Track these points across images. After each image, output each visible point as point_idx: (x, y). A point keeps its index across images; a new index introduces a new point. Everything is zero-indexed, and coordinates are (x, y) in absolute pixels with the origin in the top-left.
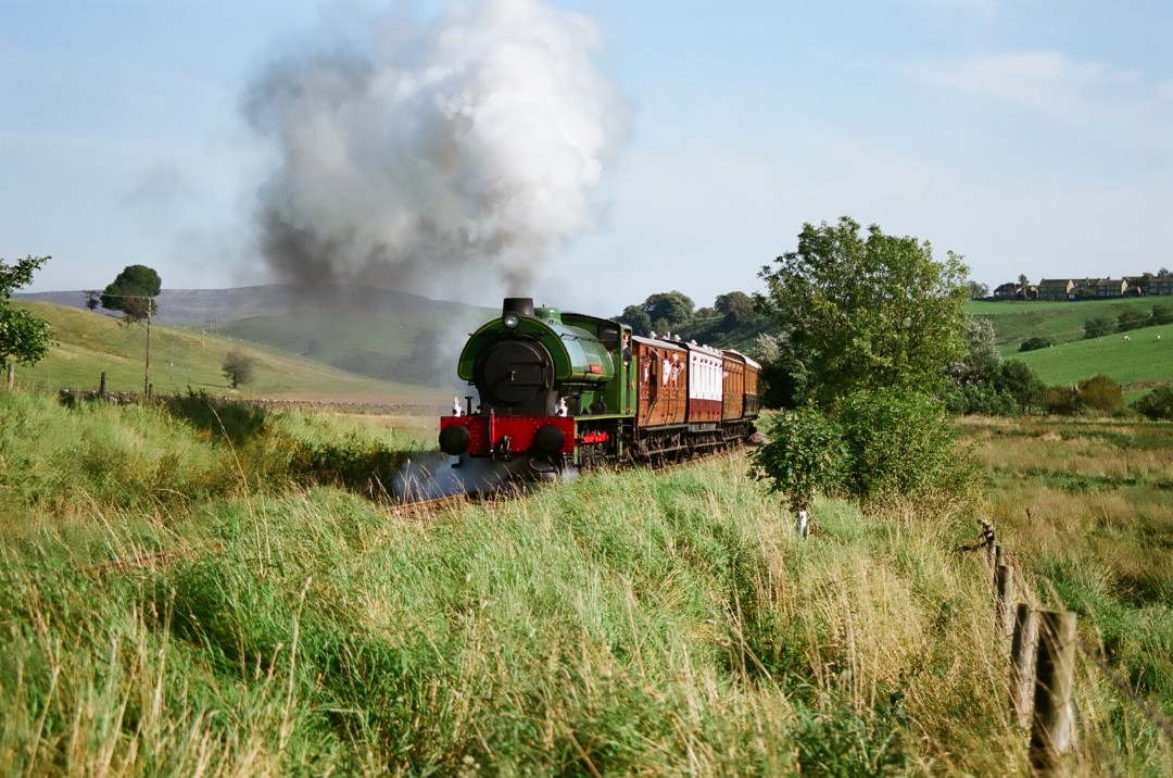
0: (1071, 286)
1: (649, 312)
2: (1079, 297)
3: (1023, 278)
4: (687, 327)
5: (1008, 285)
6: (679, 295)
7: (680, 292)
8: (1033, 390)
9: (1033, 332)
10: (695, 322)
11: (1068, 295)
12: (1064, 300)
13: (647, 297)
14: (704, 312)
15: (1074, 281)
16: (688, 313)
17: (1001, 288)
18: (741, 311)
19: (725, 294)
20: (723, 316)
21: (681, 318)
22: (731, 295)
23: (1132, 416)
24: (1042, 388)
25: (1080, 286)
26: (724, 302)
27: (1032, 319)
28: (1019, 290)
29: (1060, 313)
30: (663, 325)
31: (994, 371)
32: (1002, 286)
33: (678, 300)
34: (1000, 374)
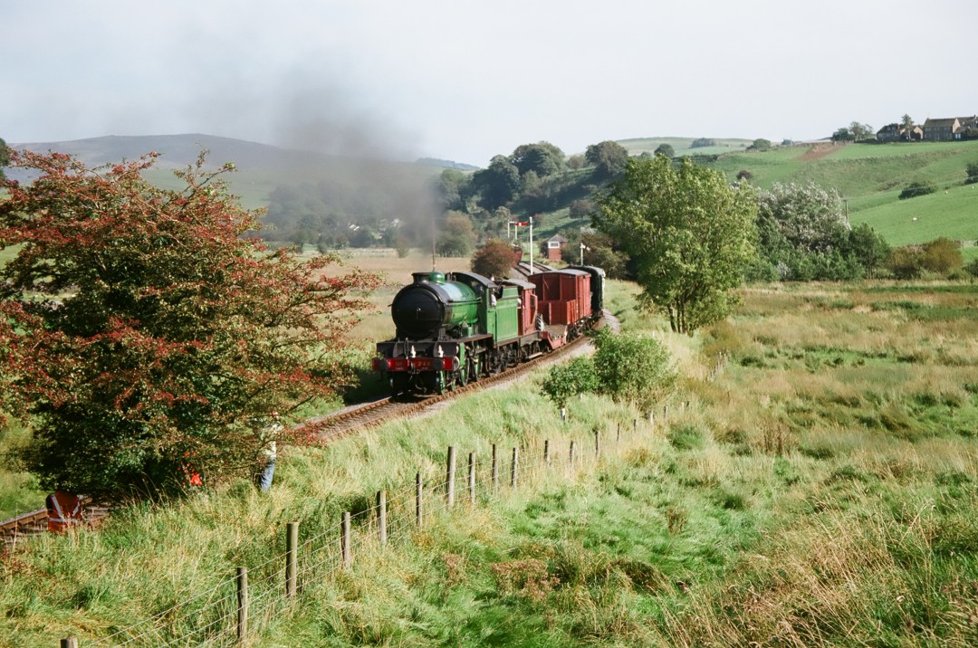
0: (957, 125)
1: (516, 164)
2: (966, 136)
3: (906, 118)
4: (558, 179)
5: (891, 126)
6: (548, 146)
7: (549, 142)
8: (878, 254)
9: (916, 176)
10: (565, 174)
11: (954, 135)
12: (951, 141)
13: (515, 148)
14: (574, 162)
15: (961, 120)
16: (557, 164)
17: (885, 129)
18: (612, 162)
19: (596, 143)
20: (594, 167)
21: (550, 169)
22: (602, 145)
23: (965, 278)
24: (888, 251)
25: (966, 125)
26: (594, 153)
27: (916, 162)
28: (903, 131)
29: (945, 154)
30: (531, 177)
31: (842, 236)
32: (886, 128)
33: (547, 151)
34: (847, 239)
